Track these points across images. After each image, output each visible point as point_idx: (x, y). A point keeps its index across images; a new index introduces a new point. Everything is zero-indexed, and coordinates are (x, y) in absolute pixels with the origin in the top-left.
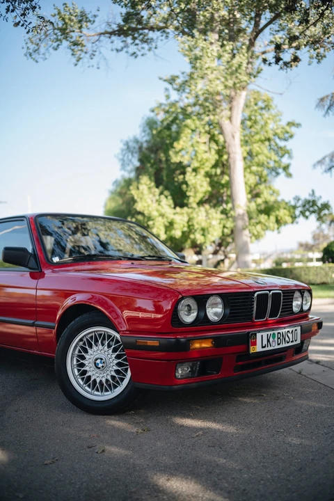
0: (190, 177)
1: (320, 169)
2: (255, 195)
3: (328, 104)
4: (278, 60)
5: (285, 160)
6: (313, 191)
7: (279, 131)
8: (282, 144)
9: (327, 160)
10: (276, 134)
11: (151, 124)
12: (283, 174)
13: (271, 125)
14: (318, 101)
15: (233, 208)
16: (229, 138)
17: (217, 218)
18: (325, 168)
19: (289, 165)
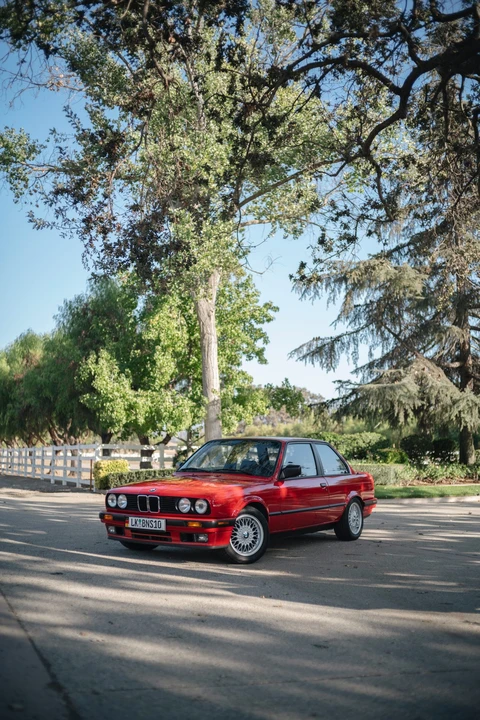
0: (158, 356)
1: (296, 357)
2: (226, 381)
5: (259, 344)
6: (286, 380)
7: (257, 314)
8: (257, 326)
9: (305, 348)
10: (253, 316)
12: (255, 360)
15: (204, 393)
16: (204, 316)
17: (187, 404)
18: (301, 355)
19: (263, 350)
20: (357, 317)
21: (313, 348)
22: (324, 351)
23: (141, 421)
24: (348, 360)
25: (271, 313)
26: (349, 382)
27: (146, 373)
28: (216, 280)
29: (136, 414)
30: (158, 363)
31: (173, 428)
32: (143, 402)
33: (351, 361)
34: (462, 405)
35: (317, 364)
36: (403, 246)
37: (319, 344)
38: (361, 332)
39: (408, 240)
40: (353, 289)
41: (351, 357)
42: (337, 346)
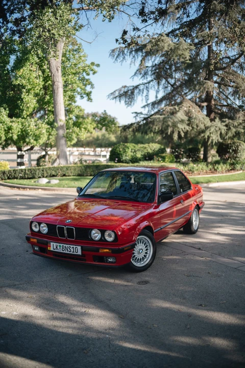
0: (24, 96)
1: (111, 97)
2: (68, 111)
3: (117, 54)
5: (88, 88)
6: (105, 111)
7: (86, 68)
8: (87, 77)
9: (117, 92)
10: (84, 70)
12: (86, 98)
14: (111, 52)
15: (55, 121)
16: (54, 70)
17: (44, 127)
18: (114, 96)
19: (91, 92)
20: (146, 74)
21: (122, 92)
22: (128, 95)
23: (15, 137)
24: (142, 100)
25: (95, 68)
26: (141, 113)
27: (17, 107)
28: (61, 46)
29: (12, 133)
30: (24, 100)
31: (35, 142)
32: (16, 126)
33: (144, 101)
34: (212, 129)
35: (123, 102)
36: (175, 30)
37: (126, 90)
38: (151, 83)
39: (178, 27)
40: (146, 56)
41: (144, 98)
42: (136, 91)
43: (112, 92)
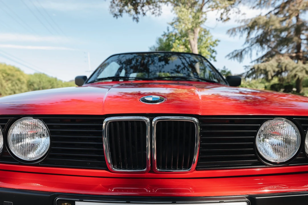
1: (228, 58)
3: (231, 32)
4: (222, 19)
6: (225, 67)
8: (212, 48)
9: (231, 55)
10: (211, 45)
11: (160, 40)
12: (213, 60)
13: (209, 41)
14: (227, 31)
18: (230, 57)
19: (215, 56)
21: (234, 54)
22: (239, 55)
25: (217, 43)
26: (249, 66)
34: (297, 69)
35: (236, 60)
36: (271, 11)
37: (237, 52)
38: (253, 46)
39: (274, 9)
40: (250, 31)
41: (249, 56)
42: (243, 53)
43: (228, 54)
